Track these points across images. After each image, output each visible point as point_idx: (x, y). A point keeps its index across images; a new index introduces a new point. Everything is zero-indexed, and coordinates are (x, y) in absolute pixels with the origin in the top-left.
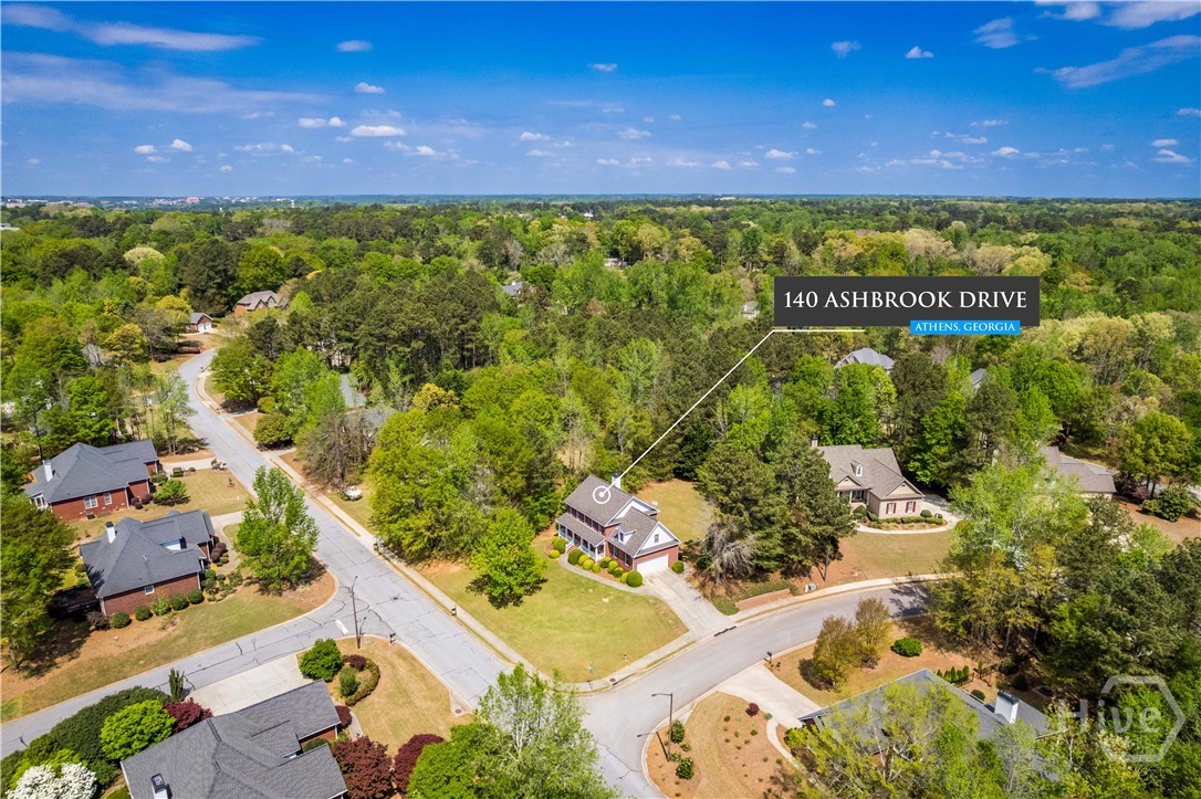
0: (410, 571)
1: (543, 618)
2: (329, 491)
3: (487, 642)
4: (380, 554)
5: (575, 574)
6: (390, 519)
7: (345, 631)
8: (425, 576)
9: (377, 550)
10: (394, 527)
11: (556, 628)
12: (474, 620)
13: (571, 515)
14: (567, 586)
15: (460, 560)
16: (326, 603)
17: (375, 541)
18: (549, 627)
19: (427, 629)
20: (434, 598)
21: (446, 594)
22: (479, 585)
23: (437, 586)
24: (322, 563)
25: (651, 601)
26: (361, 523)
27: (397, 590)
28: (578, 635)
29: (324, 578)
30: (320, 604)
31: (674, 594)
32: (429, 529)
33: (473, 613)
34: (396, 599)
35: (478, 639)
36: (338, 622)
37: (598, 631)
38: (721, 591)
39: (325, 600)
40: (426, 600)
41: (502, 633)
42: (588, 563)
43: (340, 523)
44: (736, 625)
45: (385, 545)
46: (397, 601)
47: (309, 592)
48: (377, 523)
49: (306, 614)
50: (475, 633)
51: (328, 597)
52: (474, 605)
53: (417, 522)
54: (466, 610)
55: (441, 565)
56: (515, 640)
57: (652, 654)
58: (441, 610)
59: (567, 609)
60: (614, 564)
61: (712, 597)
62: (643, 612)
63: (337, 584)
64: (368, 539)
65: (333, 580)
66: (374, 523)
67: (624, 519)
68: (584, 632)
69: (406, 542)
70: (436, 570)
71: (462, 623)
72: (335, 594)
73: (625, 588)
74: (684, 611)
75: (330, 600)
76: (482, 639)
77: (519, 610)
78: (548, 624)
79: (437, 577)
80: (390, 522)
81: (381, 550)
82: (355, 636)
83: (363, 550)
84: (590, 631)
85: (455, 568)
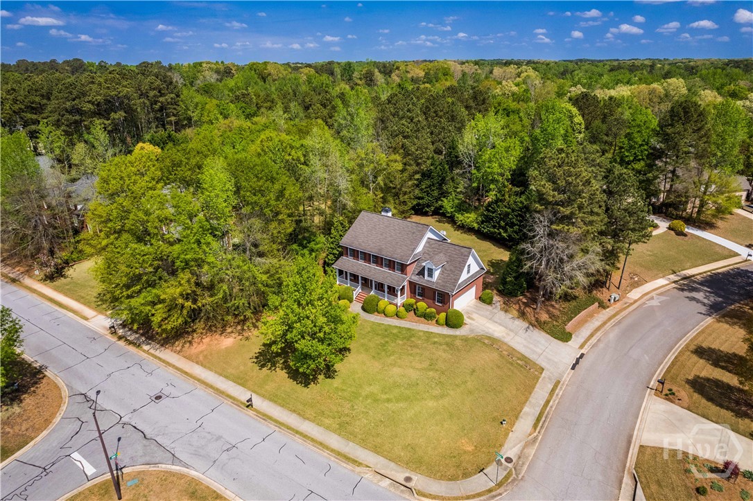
0: (167, 354)
1: (375, 389)
2: (37, 272)
3: (313, 440)
4: (120, 338)
5: (380, 325)
6: (129, 292)
7: (90, 470)
8: (189, 358)
9: (114, 333)
10: (135, 302)
11: (398, 400)
12: (279, 408)
13: (351, 259)
14: (379, 340)
15: (229, 330)
16: (51, 427)
17: (108, 322)
18: (388, 400)
19: (219, 438)
20: (212, 387)
21: (226, 377)
22: (266, 358)
23: (211, 370)
24: (36, 365)
25: (486, 341)
26: (87, 303)
27: (157, 386)
28: (431, 404)
29: (43, 387)
30: (40, 430)
31: (503, 329)
32: (186, 297)
33: (273, 398)
34: (158, 398)
35: (297, 438)
36: (76, 455)
37: (452, 393)
38: (544, 317)
39: (47, 422)
40: (201, 392)
41: (327, 421)
42: (391, 309)
43: (57, 308)
44: (583, 351)
45: (124, 325)
46: (163, 402)
47: (20, 415)
48: (109, 301)
49: (17, 455)
50: (289, 428)
51: (53, 415)
52: (270, 387)
53: (171, 291)
54: (263, 396)
55: (206, 340)
56: (350, 428)
57: (526, 409)
58: (229, 402)
59: (396, 370)
60: (422, 305)
61: (539, 325)
62: (486, 358)
63: (65, 392)
64: (100, 322)
65: (57, 387)
66: (104, 301)
67: (424, 252)
68: (436, 398)
69: (156, 319)
70: (202, 347)
71: (266, 417)
72: (64, 408)
73: (446, 331)
74: (524, 346)
75: (57, 419)
76: (305, 436)
77: (336, 382)
78: (384, 397)
79: (205, 357)
80: (129, 297)
81: (120, 332)
82: (108, 476)
83: (94, 337)
84: (442, 396)
85: (227, 342)
